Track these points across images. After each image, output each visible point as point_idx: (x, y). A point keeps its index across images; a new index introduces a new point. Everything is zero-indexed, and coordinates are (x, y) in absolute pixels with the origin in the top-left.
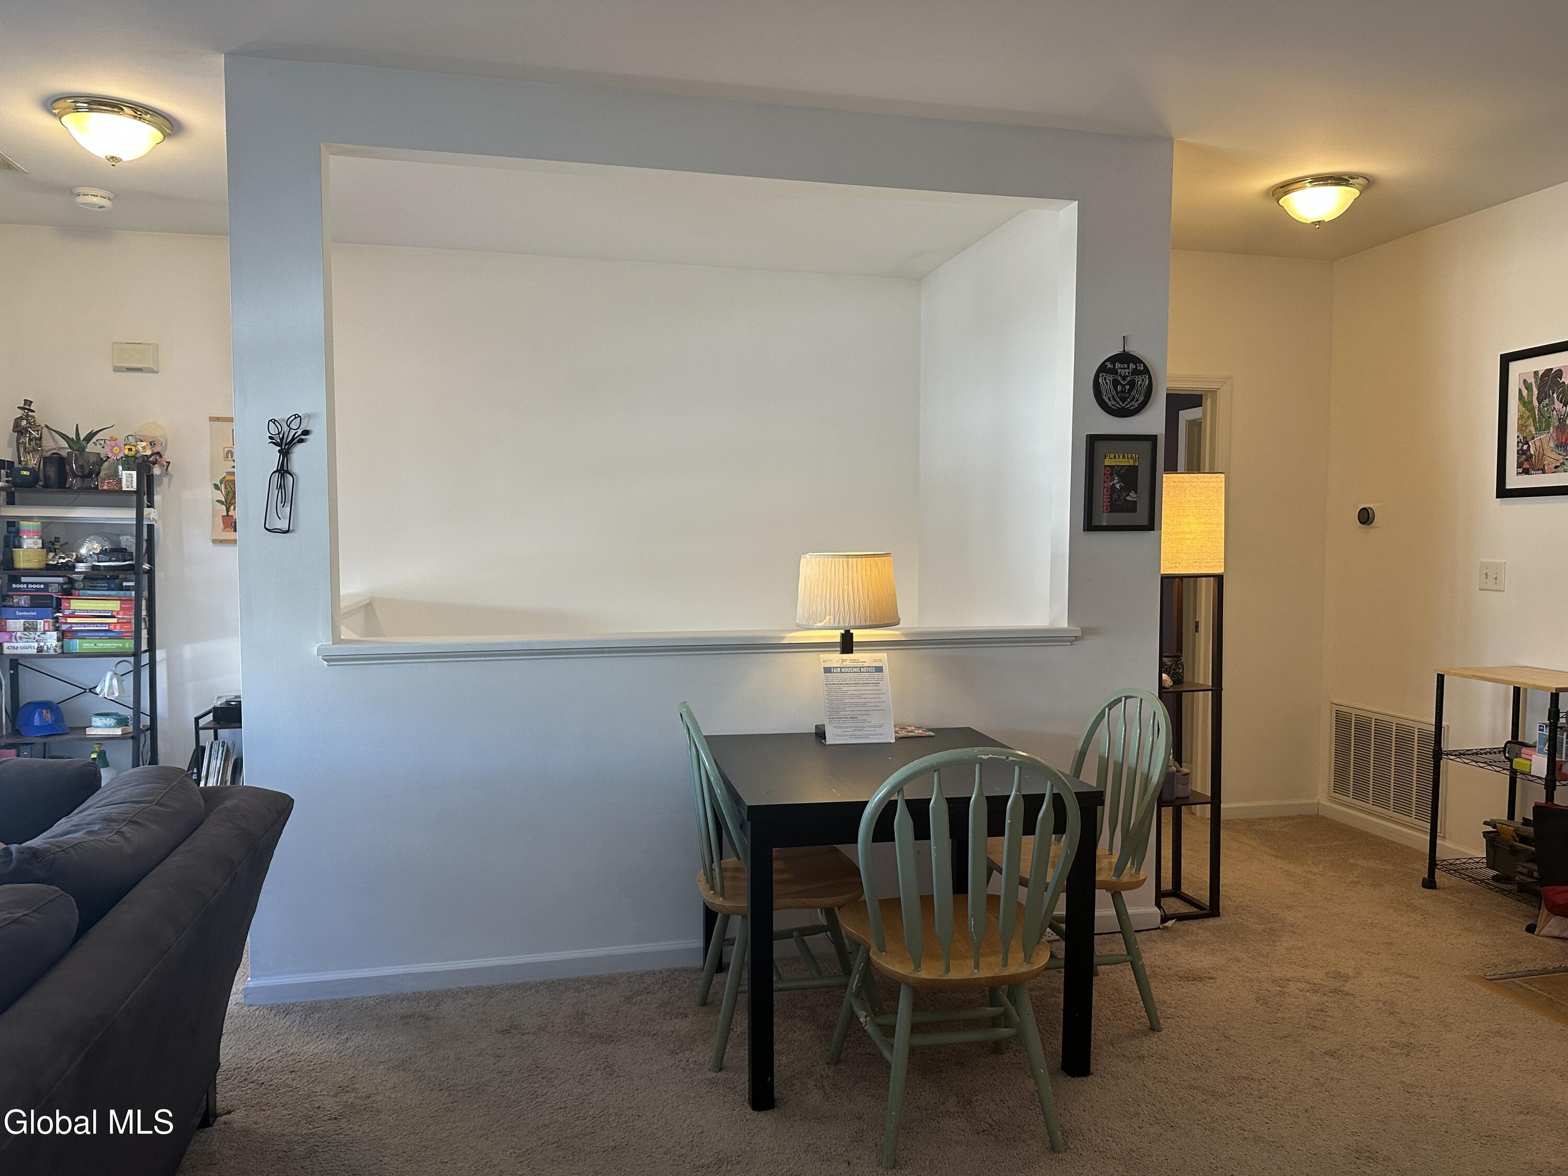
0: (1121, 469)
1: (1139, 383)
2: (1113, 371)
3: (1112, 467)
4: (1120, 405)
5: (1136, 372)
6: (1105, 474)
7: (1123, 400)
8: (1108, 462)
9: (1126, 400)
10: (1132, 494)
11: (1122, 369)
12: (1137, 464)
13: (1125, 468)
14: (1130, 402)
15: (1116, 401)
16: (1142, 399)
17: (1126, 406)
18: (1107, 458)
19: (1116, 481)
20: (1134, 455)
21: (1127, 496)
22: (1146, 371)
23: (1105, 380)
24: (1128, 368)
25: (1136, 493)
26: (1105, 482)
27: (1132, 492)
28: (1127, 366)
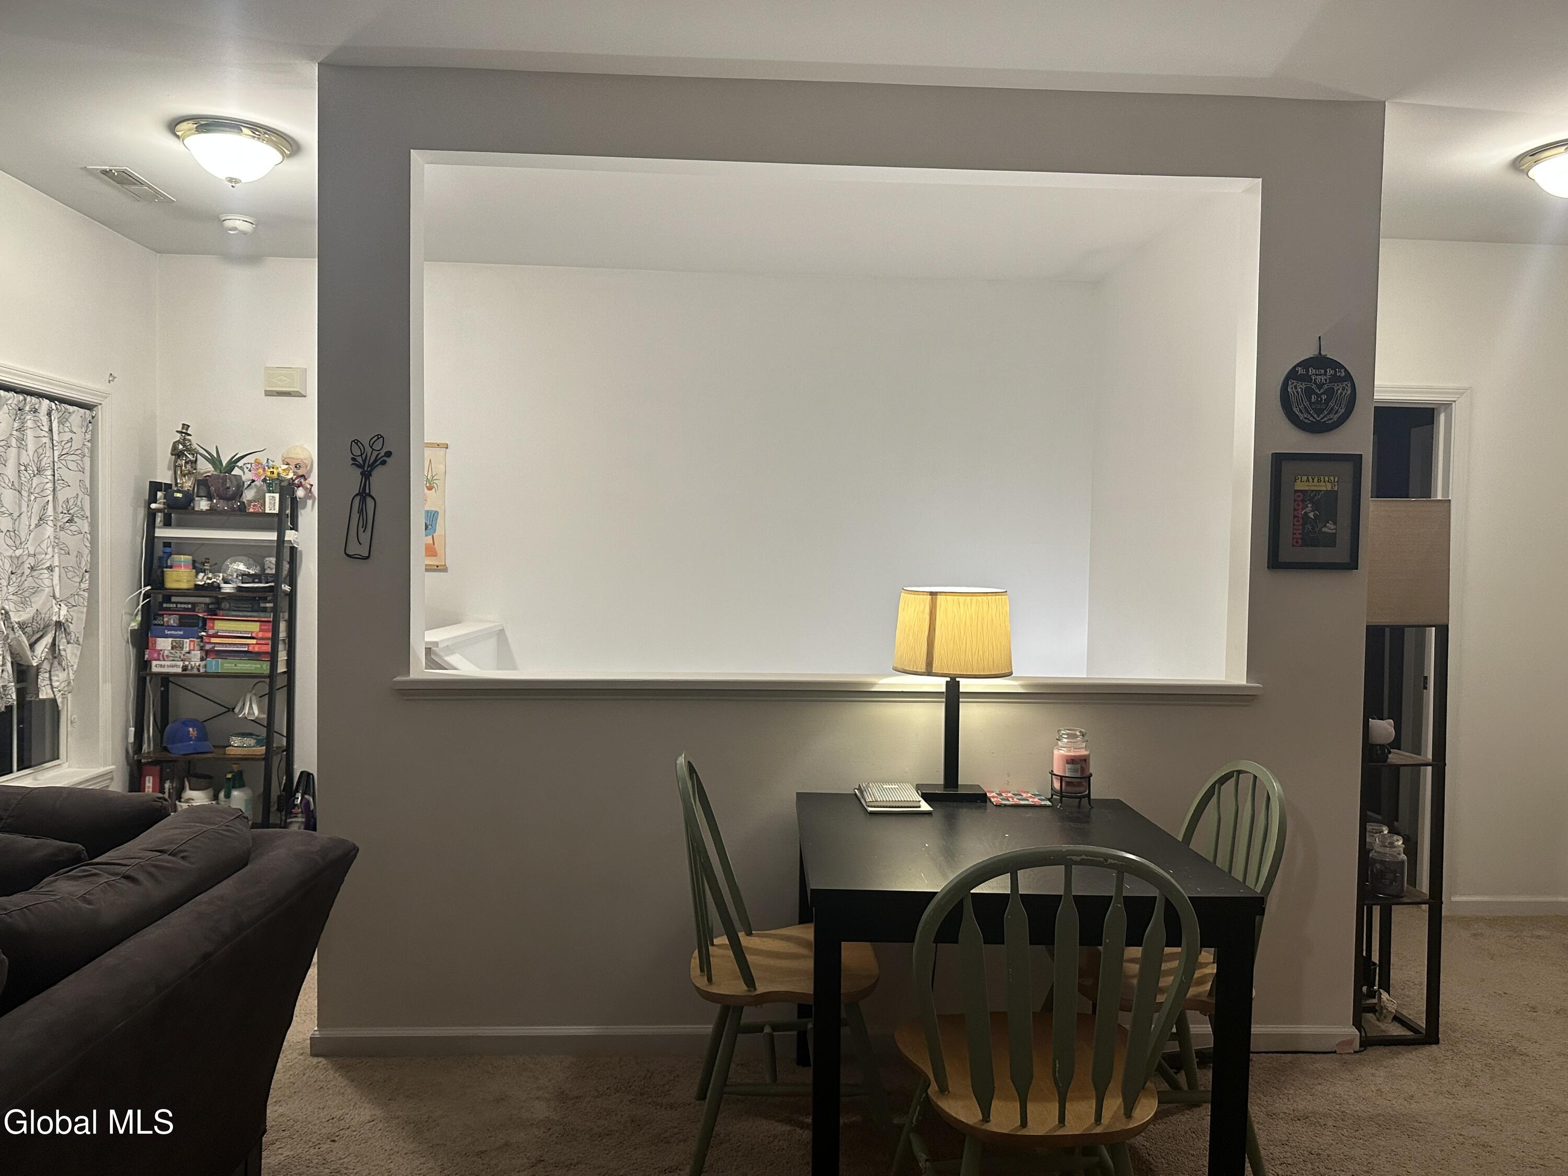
0: (1315, 495)
1: (1339, 392)
2: (1306, 378)
3: (1304, 492)
4: (1315, 419)
5: (1335, 379)
6: (1295, 500)
7: (1319, 412)
8: (1299, 486)
9: (1323, 412)
10: (1330, 525)
11: (1317, 375)
12: (1336, 489)
13: (1323, 492)
14: (1328, 414)
16: (1343, 410)
17: (1322, 419)
18: (1298, 481)
19: (1308, 510)
21: (1323, 527)
22: (1348, 377)
23: (1296, 388)
24: (1325, 374)
25: (1335, 524)
26: (1295, 510)
27: (1330, 522)
28: (1323, 371)
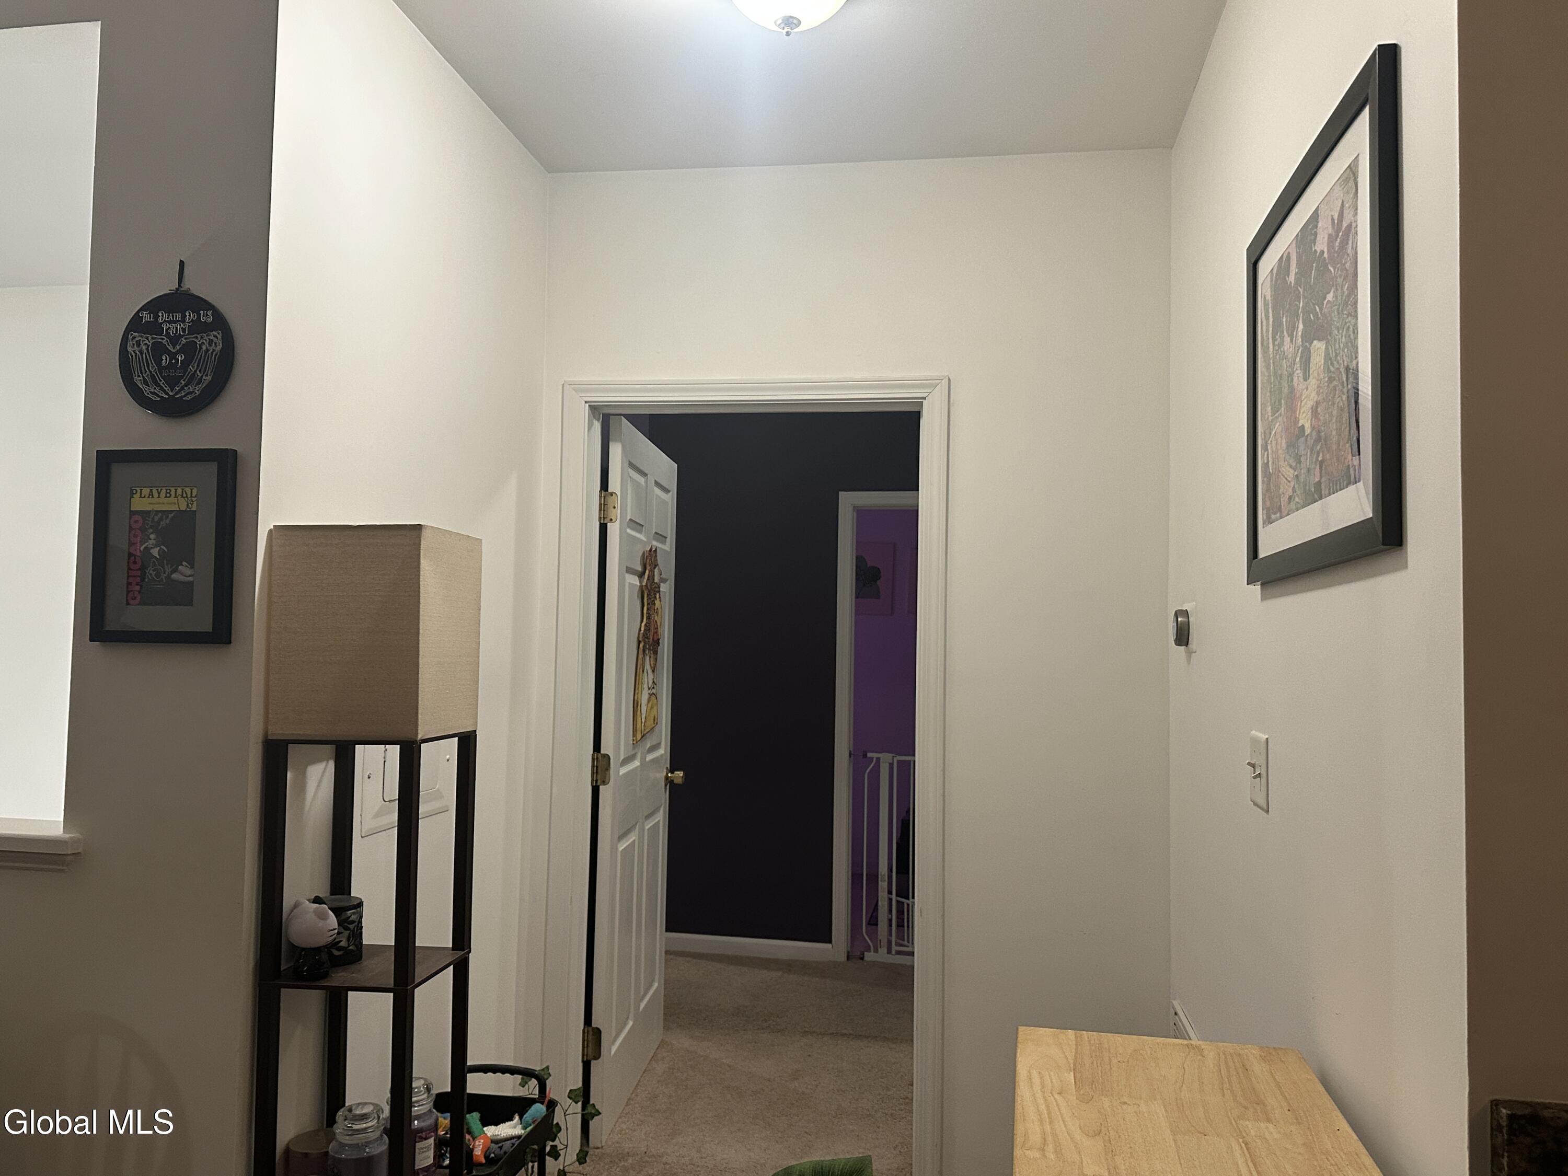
0: (161, 519)
1: (204, 348)
2: (154, 328)
3: (145, 514)
4: (167, 393)
5: (198, 328)
6: (131, 528)
7: (172, 382)
8: (139, 504)
9: (178, 382)
10: (184, 568)
11: (170, 322)
12: (196, 508)
13: (171, 516)
14: (186, 385)
15: (159, 385)
16: (209, 378)
17: (177, 394)
18: (137, 496)
19: (151, 542)
20: (188, 490)
21: (172, 573)
22: (220, 323)
23: (139, 345)
24: (183, 321)
25: (192, 567)
26: (131, 544)
27: (184, 563)
28: (179, 317)
